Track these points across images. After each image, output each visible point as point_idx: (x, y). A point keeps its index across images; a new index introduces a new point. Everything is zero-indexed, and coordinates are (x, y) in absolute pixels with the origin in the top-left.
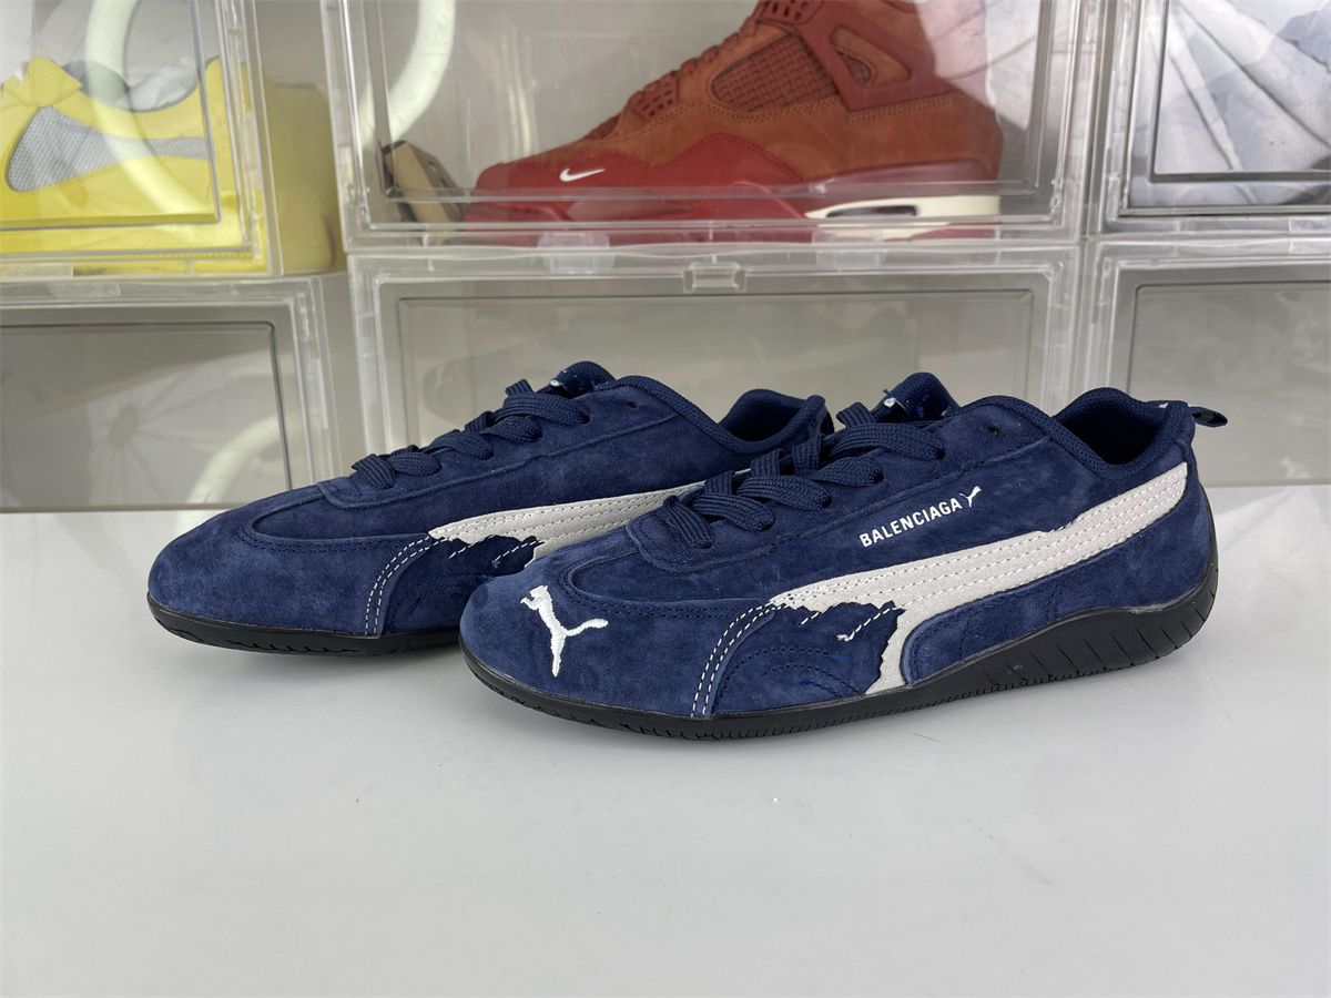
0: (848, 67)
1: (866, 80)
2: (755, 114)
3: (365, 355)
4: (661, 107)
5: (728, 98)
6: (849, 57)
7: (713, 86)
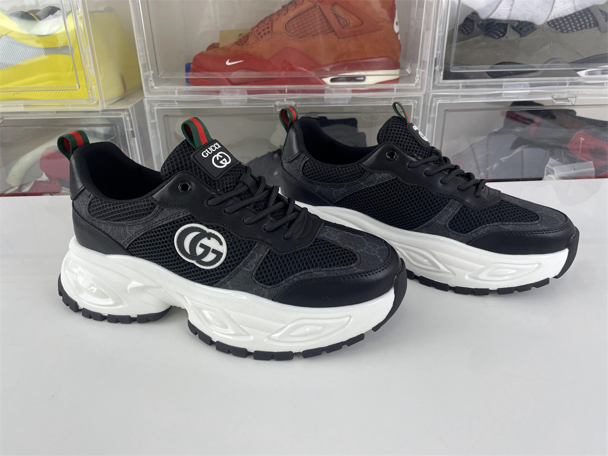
0: (338, 21)
1: (345, 26)
2: (302, 39)
3: (153, 137)
4: (265, 34)
5: (291, 32)
6: (339, 16)
7: (285, 25)
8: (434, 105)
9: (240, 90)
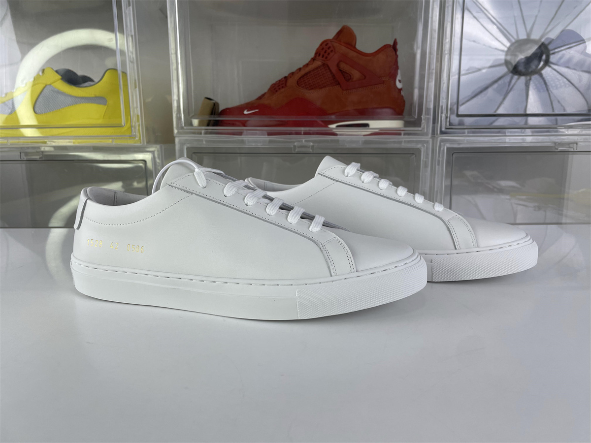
1: (349, 80)
2: (311, 91)
7: (297, 82)
8: (442, 149)
9: (260, 131)
